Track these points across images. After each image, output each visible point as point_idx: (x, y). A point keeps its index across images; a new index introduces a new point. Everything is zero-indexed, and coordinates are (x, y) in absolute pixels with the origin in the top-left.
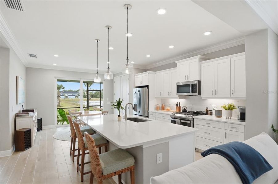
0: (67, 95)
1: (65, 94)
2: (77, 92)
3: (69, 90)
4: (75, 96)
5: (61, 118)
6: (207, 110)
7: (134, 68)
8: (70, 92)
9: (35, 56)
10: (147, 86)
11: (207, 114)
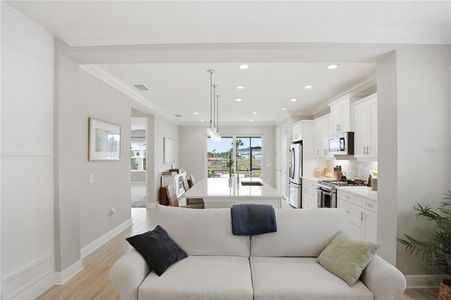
6: (370, 180)
7: (291, 116)
9: (180, 116)
10: (301, 142)
11: (369, 185)
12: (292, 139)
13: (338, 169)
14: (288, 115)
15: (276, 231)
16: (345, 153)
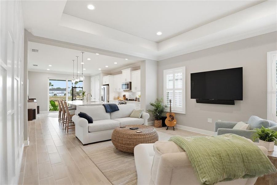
0: (55, 92)
1: (53, 91)
2: (65, 90)
3: (58, 87)
4: (64, 94)
5: (52, 108)
6: (136, 98)
7: (102, 73)
8: (58, 89)
9: (37, 65)
10: (108, 85)
11: (136, 101)
12: (102, 83)
13: (124, 96)
14: (101, 72)
15: (119, 110)
16: (129, 89)
